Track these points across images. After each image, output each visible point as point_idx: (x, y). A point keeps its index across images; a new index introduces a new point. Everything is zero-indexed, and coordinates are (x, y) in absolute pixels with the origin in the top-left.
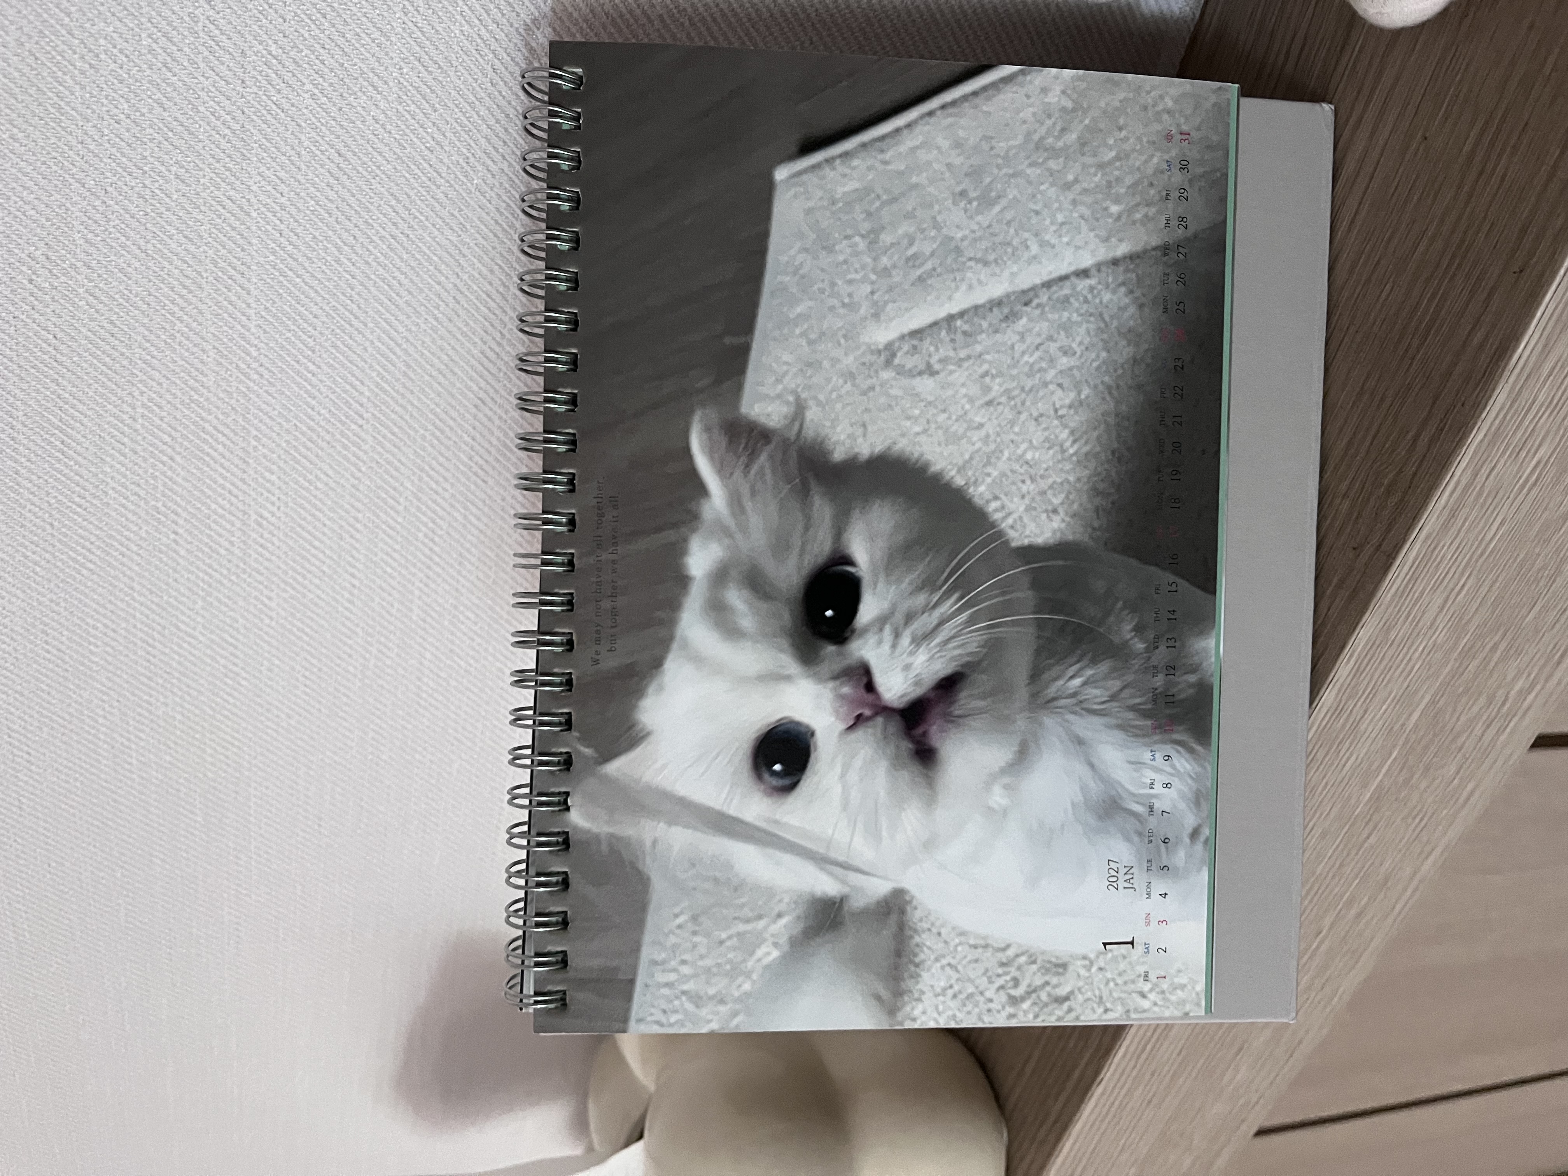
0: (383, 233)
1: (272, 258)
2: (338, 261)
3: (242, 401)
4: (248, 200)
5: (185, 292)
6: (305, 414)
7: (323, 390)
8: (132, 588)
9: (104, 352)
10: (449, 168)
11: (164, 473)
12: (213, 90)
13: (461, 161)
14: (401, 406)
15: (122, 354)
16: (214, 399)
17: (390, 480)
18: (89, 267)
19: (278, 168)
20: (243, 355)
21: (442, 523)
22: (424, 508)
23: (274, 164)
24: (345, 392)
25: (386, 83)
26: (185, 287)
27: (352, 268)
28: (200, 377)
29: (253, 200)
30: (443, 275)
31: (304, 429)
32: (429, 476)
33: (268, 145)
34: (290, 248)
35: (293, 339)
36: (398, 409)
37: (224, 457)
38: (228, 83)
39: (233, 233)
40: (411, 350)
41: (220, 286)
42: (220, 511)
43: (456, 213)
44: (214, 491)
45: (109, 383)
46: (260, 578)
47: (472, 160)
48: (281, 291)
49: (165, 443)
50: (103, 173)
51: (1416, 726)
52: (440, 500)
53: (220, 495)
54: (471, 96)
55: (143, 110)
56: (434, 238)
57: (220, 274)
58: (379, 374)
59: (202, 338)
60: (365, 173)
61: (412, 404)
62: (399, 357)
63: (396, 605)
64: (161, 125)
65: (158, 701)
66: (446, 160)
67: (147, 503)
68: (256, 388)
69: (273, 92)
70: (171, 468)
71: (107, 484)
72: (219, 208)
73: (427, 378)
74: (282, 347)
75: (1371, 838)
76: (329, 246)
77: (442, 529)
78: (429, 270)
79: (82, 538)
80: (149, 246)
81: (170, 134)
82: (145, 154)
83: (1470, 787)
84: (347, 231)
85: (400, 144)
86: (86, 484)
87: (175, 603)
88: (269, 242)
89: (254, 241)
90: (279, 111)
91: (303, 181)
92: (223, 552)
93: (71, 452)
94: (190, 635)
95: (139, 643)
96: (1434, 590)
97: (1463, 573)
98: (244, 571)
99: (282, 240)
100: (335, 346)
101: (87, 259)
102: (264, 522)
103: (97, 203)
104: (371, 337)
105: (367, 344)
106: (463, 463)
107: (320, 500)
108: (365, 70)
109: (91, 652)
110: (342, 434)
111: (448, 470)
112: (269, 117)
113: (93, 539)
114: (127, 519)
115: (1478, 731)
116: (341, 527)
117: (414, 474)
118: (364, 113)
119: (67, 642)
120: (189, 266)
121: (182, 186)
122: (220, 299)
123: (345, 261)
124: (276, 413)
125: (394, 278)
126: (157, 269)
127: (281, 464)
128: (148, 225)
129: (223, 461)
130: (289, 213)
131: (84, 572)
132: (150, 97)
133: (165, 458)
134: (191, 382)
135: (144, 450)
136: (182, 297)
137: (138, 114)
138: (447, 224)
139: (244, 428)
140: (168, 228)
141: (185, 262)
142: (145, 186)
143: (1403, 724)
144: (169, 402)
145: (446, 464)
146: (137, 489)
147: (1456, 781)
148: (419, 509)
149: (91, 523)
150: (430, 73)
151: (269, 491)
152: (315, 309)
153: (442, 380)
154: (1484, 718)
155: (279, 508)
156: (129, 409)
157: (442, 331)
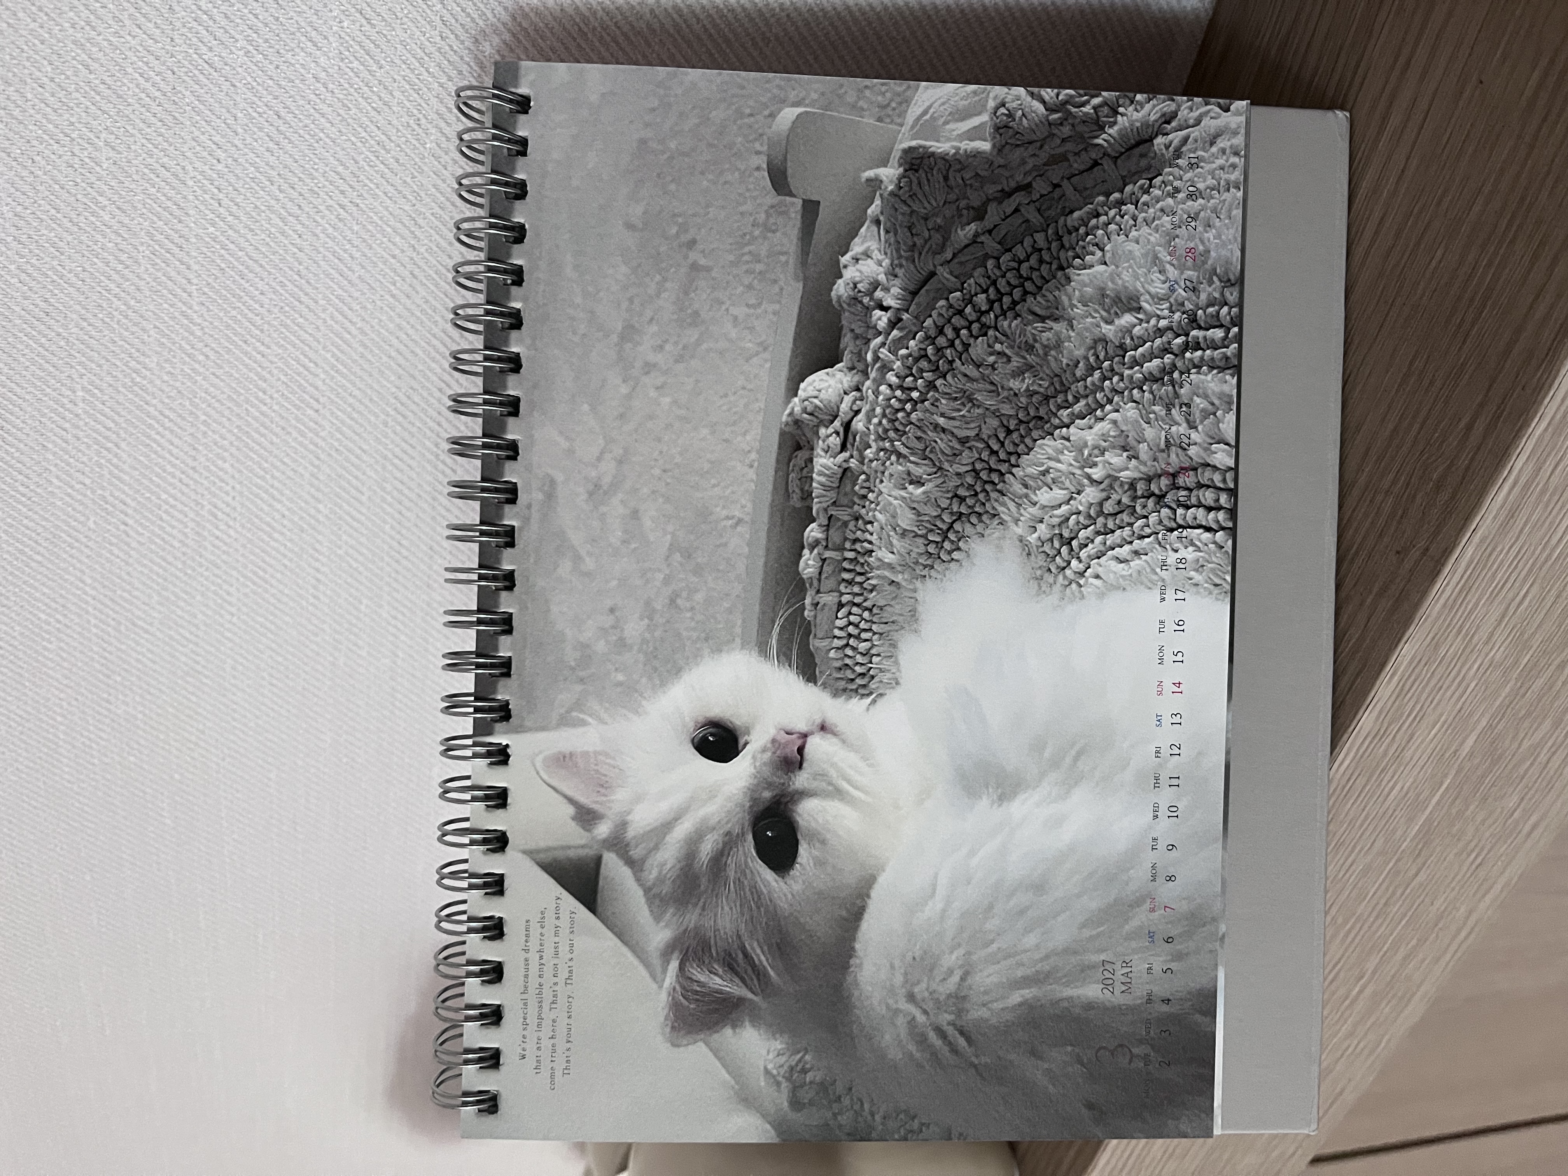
0: (331, 202)
1: (212, 229)
2: (283, 233)
3: (189, 384)
4: (184, 169)
5: (120, 267)
6: (257, 398)
7: (275, 372)
8: (83, 582)
9: (39, 332)
10: (398, 130)
11: (109, 461)
12: (141, 49)
13: (412, 122)
14: (359, 389)
15: (59, 335)
16: (158, 382)
17: (351, 468)
18: (20, 243)
19: (213, 132)
20: (186, 334)
21: (408, 514)
22: (389, 498)
23: (209, 128)
24: (299, 374)
25: (326, 38)
26: (121, 262)
27: (298, 241)
28: (142, 359)
29: (189, 168)
30: (398, 247)
31: (257, 414)
32: (393, 464)
33: (201, 107)
34: (230, 218)
35: (239, 317)
36: (356, 392)
37: (172, 444)
38: (157, 42)
39: (169, 204)
40: (367, 329)
41: (158, 261)
42: (171, 500)
43: (408, 180)
44: (163, 479)
45: (47, 366)
46: (217, 571)
47: (423, 121)
48: (223, 265)
49: (109, 429)
50: (28, 142)
51: (1471, 754)
52: (406, 491)
53: (171, 484)
54: (419, 50)
55: (68, 73)
56: (386, 208)
57: (157, 247)
58: (334, 355)
59: (142, 317)
60: (307, 137)
61: (371, 388)
62: (354, 337)
63: (365, 601)
64: (87, 88)
65: (118, 699)
66: (395, 122)
67: (93, 492)
68: (202, 370)
69: (204, 49)
70: (116, 455)
71: (51, 471)
72: (152, 176)
73: (385, 359)
74: (228, 326)
75: (1421, 874)
76: (272, 216)
77: (409, 521)
78: (382, 243)
79: (28, 528)
80: (82, 218)
81: (98, 98)
82: (72, 120)
83: (1532, 821)
84: (292, 200)
85: (344, 105)
86: (28, 471)
87: (129, 597)
88: (207, 212)
89: (191, 212)
90: (212, 71)
91: (241, 146)
92: (177, 544)
93: (10, 438)
94: (147, 632)
95: (94, 638)
98: (201, 566)
99: (221, 210)
100: (286, 326)
101: (17, 233)
102: (219, 514)
103: (25, 173)
104: (323, 316)
105: (319, 323)
106: (429, 450)
107: (277, 489)
108: (303, 24)
109: (45, 648)
110: (297, 419)
111: (413, 458)
112: (201, 77)
113: (40, 530)
114: (74, 509)
115: (1542, 759)
116: (302, 518)
117: (377, 462)
118: (302, 71)
119: (19, 637)
120: (125, 239)
121: (112, 154)
122: (159, 274)
123: (291, 232)
124: (225, 396)
125: (345, 251)
126: (90, 243)
127: (233, 450)
128: (79, 196)
129: (171, 447)
130: (227, 181)
131: (33, 564)
132: (74, 59)
133: (110, 445)
134: (133, 364)
135: (88, 436)
136: (118, 272)
137: (63, 77)
138: (400, 192)
139: (192, 413)
140: (100, 199)
141: (120, 235)
142: (74, 154)
143: (1455, 752)
144: (110, 385)
145: (410, 451)
146: (81, 477)
148: (384, 500)
149: (36, 513)
150: (373, 26)
151: (222, 481)
152: (260, 284)
153: (402, 361)
155: (234, 498)
156: (69, 393)
157: (400, 308)
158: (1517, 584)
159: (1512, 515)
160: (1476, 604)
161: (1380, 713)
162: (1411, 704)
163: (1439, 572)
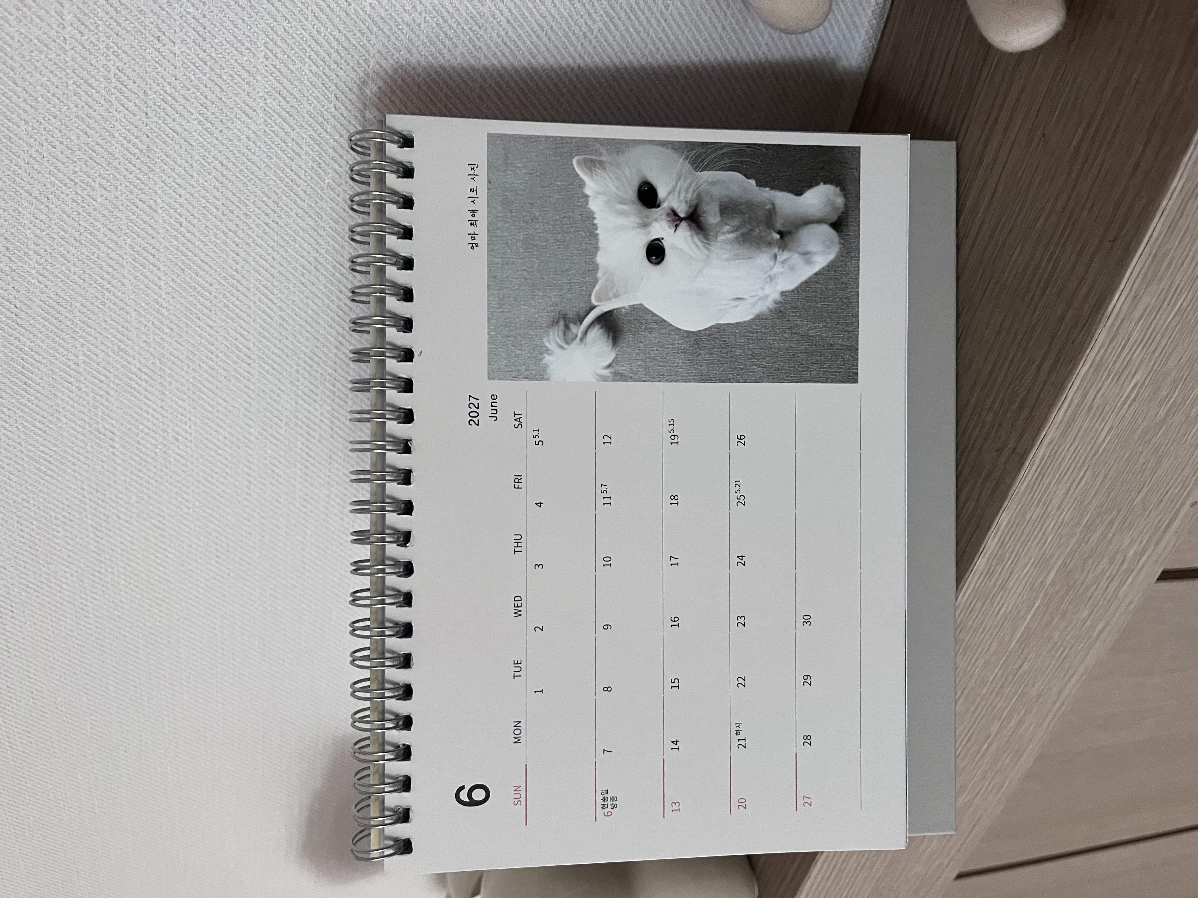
0: (259, 222)
1: (175, 243)
2: (225, 243)
3: (159, 349)
4: (155, 201)
5: (110, 270)
6: (207, 357)
7: (219, 338)
8: (83, 489)
9: (52, 316)
10: (305, 171)
11: (102, 404)
12: (124, 120)
13: (315, 166)
14: (279, 348)
15: (66, 317)
16: (137, 348)
17: (273, 403)
18: (38, 255)
19: (176, 176)
20: (157, 315)
21: (314, 434)
22: (300, 423)
23: (173, 174)
24: (236, 339)
25: (255, 111)
26: (111, 267)
27: (236, 248)
28: (125, 332)
29: (159, 201)
30: (306, 250)
31: (207, 368)
32: (303, 399)
33: (168, 159)
34: (188, 235)
35: (195, 302)
36: (277, 351)
37: (147, 390)
38: (135, 115)
39: (145, 226)
40: (284, 307)
41: (137, 265)
42: (146, 430)
43: (313, 205)
44: (141, 416)
45: (58, 339)
46: (178, 478)
47: (323, 165)
48: (183, 267)
49: (102, 382)
50: (45, 185)
51: (1053, 583)
52: (312, 418)
53: (145, 418)
54: (320, 118)
55: (73, 138)
56: (298, 225)
57: (137, 256)
58: (261, 326)
59: (125, 303)
60: (242, 178)
61: (287, 347)
62: (275, 313)
63: (283, 495)
64: (87, 148)
65: (106, 571)
66: (303, 166)
67: (90, 425)
68: (168, 339)
69: (169, 120)
70: (107, 400)
71: (60, 412)
72: (133, 207)
73: (297, 327)
74: (186, 308)
75: (1024, 665)
76: (218, 232)
77: (314, 438)
78: (295, 248)
79: (43, 452)
80: (83, 237)
81: (94, 154)
82: (76, 170)
83: (1100, 627)
84: (231, 221)
85: (268, 156)
86: (44, 413)
87: (115, 498)
88: (172, 231)
89: (161, 231)
90: (175, 135)
91: (195, 185)
92: (150, 460)
93: (31, 390)
94: (127, 522)
95: (90, 528)
96: (1059, 481)
97: (1080, 469)
98: (167, 474)
99: (182, 229)
100: (227, 306)
101: (36, 248)
102: (180, 438)
103: (42, 207)
104: (253, 299)
105: (251, 304)
106: (328, 389)
107: (221, 420)
108: (239, 102)
109: (54, 536)
110: (235, 370)
111: (316, 395)
112: (167, 139)
113: (51, 453)
114: (76, 438)
115: (1103, 584)
116: (238, 439)
117: (291, 398)
118: (239, 134)
119: (36, 529)
120: (113, 251)
121: (105, 193)
122: (138, 274)
123: (231, 243)
124: (184, 356)
125: (269, 254)
126: (89, 254)
127: (191, 394)
128: (81, 223)
129: (146, 393)
130: (186, 209)
131: (47, 478)
132: (77, 128)
133: (102, 393)
134: (119, 336)
135: (87, 387)
136: (109, 274)
137: (69, 140)
138: (307, 213)
139: (161, 369)
140: (96, 223)
141: (110, 248)
142: (77, 193)
143: (1042, 582)
144: (103, 351)
145: (315, 390)
146: (83, 416)
147: (1088, 622)
148: (296, 424)
149: (49, 442)
150: (288, 102)
151: (182, 415)
152: (209, 279)
153: (309, 328)
154: (1108, 574)
155: (190, 427)
156: (74, 358)
157: (307, 292)
158: (1076, 470)
159: (1069, 426)
160: (1050, 484)
161: (989, 558)
162: (1010, 550)
163: (1023, 464)
